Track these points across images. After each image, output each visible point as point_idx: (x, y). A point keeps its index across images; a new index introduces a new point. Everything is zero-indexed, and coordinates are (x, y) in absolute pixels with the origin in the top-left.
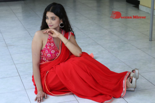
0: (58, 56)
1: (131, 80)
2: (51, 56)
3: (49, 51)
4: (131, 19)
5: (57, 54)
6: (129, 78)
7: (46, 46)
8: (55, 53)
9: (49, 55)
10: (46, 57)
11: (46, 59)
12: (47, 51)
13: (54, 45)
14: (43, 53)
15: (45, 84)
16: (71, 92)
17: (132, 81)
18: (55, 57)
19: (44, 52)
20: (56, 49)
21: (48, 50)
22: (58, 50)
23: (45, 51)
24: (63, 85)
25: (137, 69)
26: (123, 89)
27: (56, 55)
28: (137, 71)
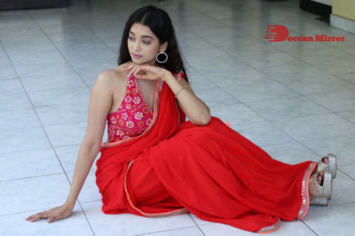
0: (150, 126)
1: (320, 178)
2: (136, 125)
3: (129, 115)
4: (311, 42)
5: (149, 122)
6: (316, 175)
7: (124, 103)
8: (144, 119)
9: (130, 124)
10: (124, 128)
11: (125, 132)
12: (126, 114)
13: (142, 102)
14: (118, 120)
15: (126, 190)
16: (183, 207)
17: (322, 181)
18: (144, 127)
19: (118, 117)
20: (146, 111)
21: (127, 111)
22: (150, 112)
23: (121, 116)
24: (165, 191)
25: (331, 155)
26: (301, 200)
27: (145, 123)
28: (332, 160)
